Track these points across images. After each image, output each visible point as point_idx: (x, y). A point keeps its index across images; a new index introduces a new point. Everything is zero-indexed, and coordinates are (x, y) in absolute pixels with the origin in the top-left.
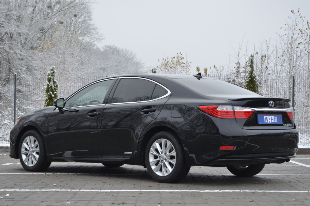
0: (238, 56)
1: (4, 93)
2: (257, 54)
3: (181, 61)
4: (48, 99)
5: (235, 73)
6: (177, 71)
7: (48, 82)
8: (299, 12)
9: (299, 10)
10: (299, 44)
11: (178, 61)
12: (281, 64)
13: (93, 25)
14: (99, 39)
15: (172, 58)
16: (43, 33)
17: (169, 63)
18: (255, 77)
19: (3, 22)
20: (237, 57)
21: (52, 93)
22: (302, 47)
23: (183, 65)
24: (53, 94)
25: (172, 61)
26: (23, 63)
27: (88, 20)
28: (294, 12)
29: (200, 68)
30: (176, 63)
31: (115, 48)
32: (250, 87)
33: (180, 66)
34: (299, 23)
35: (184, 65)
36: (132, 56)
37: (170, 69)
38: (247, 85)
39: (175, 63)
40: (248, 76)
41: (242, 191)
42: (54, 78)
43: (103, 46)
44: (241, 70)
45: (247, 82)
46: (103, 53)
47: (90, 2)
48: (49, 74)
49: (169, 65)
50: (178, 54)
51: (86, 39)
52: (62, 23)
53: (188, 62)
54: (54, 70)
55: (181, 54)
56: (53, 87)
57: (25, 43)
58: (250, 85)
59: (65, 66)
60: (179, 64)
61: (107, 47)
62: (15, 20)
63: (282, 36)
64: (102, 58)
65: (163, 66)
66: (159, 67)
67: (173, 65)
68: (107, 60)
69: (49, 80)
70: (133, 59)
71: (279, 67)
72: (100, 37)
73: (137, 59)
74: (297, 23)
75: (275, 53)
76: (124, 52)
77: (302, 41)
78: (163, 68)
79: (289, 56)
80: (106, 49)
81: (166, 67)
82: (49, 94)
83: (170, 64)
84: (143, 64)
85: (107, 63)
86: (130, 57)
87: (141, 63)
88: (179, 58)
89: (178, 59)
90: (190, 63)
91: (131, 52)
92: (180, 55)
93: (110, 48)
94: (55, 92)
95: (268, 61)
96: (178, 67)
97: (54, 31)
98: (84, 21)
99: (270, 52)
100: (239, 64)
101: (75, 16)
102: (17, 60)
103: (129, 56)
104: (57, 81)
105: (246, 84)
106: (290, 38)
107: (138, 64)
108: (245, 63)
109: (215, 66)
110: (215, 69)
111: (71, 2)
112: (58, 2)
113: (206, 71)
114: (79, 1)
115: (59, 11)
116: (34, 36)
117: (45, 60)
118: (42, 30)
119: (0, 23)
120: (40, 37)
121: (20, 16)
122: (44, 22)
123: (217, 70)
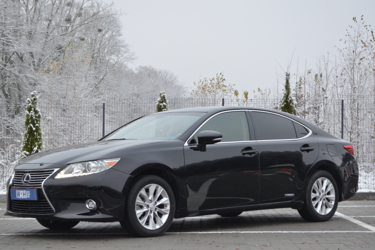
3: (222, 83)
4: (28, 133)
7: (28, 112)
8: (362, 19)
9: (363, 17)
10: (361, 59)
11: (218, 83)
13: (123, 42)
14: (130, 59)
15: (211, 79)
16: (60, 52)
18: (291, 101)
22: (365, 62)
23: (224, 88)
24: (34, 127)
25: (210, 83)
27: (117, 36)
28: (357, 20)
29: (238, 92)
31: (151, 69)
33: (221, 90)
34: (363, 33)
36: (172, 79)
37: (208, 93)
39: (215, 86)
40: (283, 100)
42: (35, 107)
43: (137, 67)
46: (137, 76)
47: (118, 14)
48: (29, 101)
49: (207, 89)
50: (218, 75)
51: (113, 59)
52: (83, 39)
53: (231, 85)
54: (35, 96)
55: (222, 74)
56: (34, 118)
57: (38, 65)
59: (76, 91)
60: (219, 88)
61: (142, 68)
63: (342, 50)
64: (135, 82)
65: (200, 90)
66: (195, 91)
67: (212, 89)
68: (141, 84)
69: (29, 109)
70: (174, 82)
72: (132, 56)
73: (178, 83)
74: (360, 33)
76: (163, 74)
77: (365, 56)
78: (200, 92)
79: (350, 75)
80: (141, 70)
81: (204, 91)
82: (29, 126)
83: (209, 87)
85: (141, 88)
86: (170, 81)
87: (184, 86)
88: (219, 80)
91: (172, 74)
92: (221, 76)
93: (146, 69)
94: (37, 125)
96: (218, 91)
98: (112, 37)
101: (100, 31)
102: (28, 86)
103: (168, 79)
104: (39, 110)
106: (352, 51)
107: (179, 88)
109: (260, 89)
110: (259, 92)
111: (94, 14)
112: (79, 15)
113: (246, 95)
114: (104, 12)
115: (80, 26)
116: (50, 56)
117: (52, 84)
118: (60, 49)
119: (6, 41)
120: (57, 57)
121: (31, 32)
122: (61, 39)
123: (262, 94)
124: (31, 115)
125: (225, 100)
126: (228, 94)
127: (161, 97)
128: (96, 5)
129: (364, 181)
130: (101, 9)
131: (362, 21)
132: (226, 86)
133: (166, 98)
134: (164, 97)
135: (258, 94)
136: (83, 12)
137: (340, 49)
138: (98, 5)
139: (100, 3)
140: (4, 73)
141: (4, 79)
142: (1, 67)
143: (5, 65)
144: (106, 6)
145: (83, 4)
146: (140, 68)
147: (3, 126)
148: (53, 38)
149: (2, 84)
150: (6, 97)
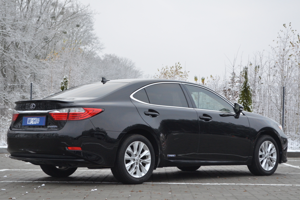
0: (234, 67)
2: (251, 65)
3: (179, 70)
5: (231, 83)
7: (61, 90)
8: (290, 25)
9: (290, 24)
10: (290, 56)
11: (177, 70)
12: (273, 75)
13: (95, 35)
14: (100, 49)
15: (171, 67)
16: (46, 42)
18: (248, 87)
19: (9, 31)
20: (233, 68)
22: (293, 58)
23: (181, 74)
25: (171, 70)
26: (28, 70)
27: (90, 30)
28: (286, 26)
30: (175, 72)
31: (114, 56)
32: (244, 96)
33: (179, 75)
35: (182, 74)
36: (131, 65)
37: (169, 78)
38: (242, 95)
39: (174, 73)
40: (243, 86)
42: (67, 87)
43: (103, 55)
44: (236, 79)
46: (103, 62)
47: (92, 13)
48: (62, 83)
49: (168, 74)
51: (88, 48)
52: (65, 33)
53: (186, 72)
54: (67, 79)
55: (180, 63)
58: (245, 94)
59: (71, 74)
60: (177, 74)
62: (20, 30)
63: (275, 48)
64: (102, 66)
65: (163, 75)
66: (158, 76)
67: (171, 75)
68: (107, 69)
69: (63, 88)
70: (132, 67)
71: (272, 77)
72: (101, 46)
73: (135, 68)
74: (289, 36)
75: (268, 64)
76: (123, 61)
77: (293, 53)
78: (162, 77)
79: (281, 67)
80: (107, 57)
81: (165, 76)
83: (169, 73)
84: (142, 72)
85: (107, 72)
86: (129, 66)
87: (140, 71)
88: (177, 68)
89: (176, 68)
90: (187, 73)
91: (130, 61)
92: (178, 65)
93: (110, 56)
95: (262, 71)
96: (176, 76)
97: (57, 40)
98: (85, 31)
99: (263, 63)
100: (234, 74)
101: (78, 26)
102: (22, 68)
103: (128, 65)
105: (241, 93)
106: (282, 50)
107: (136, 72)
108: (240, 73)
109: (212, 76)
110: (211, 79)
111: (74, 13)
112: (62, 13)
113: (203, 80)
114: (82, 11)
115: (63, 22)
116: (38, 45)
117: (52, 69)
118: (46, 40)
119: (7, 33)
120: (44, 46)
121: (26, 26)
122: (48, 32)
123: (213, 80)
126: (184, 79)
128: (75, 6)
129: (291, 146)
130: (79, 10)
131: (290, 27)
132: (182, 73)
136: (65, 11)
137: (273, 47)
138: (77, 6)
139: (79, 5)
140: (4, 58)
141: (3, 62)
142: (2, 53)
143: (5, 52)
144: (84, 7)
145: (65, 5)
146: (106, 55)
147: (4, 99)
148: (42, 31)
149: (2, 67)
150: (4, 77)
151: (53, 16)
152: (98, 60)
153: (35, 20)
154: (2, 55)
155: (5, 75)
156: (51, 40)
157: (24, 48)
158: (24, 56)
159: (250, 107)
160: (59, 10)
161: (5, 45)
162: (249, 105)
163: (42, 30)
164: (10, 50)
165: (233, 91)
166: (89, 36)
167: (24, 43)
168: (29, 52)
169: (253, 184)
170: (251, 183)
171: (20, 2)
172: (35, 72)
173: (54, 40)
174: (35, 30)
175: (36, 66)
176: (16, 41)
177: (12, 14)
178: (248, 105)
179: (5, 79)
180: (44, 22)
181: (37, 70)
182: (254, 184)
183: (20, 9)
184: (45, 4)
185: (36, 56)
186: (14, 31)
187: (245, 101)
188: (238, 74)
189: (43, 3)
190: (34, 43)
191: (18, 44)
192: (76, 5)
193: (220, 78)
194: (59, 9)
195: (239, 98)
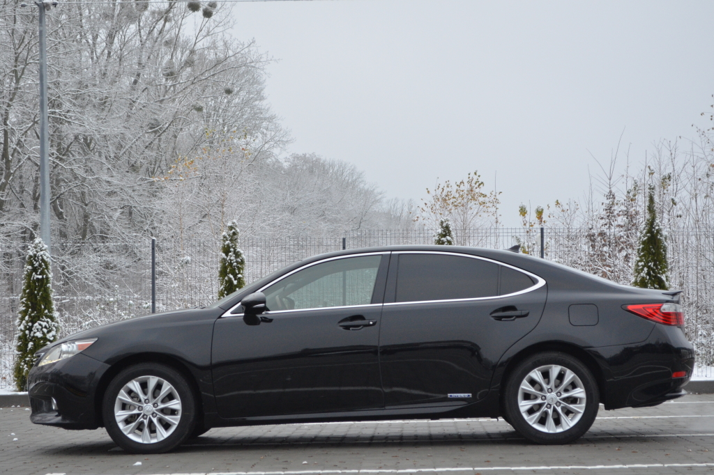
0: (610, 179)
1: (77, 272)
2: (652, 174)
3: (477, 190)
4: (225, 290)
5: (605, 217)
6: (469, 213)
7: (224, 255)
11: (472, 191)
12: (705, 195)
13: (268, 110)
14: (282, 143)
15: (458, 183)
16: (155, 132)
17: (452, 196)
18: (659, 231)
19: (68, 111)
20: (608, 181)
21: (234, 277)
23: (481, 199)
24: (235, 280)
25: (457, 190)
26: (114, 201)
27: (256, 100)
29: (527, 209)
30: (467, 195)
31: (314, 159)
32: (650, 254)
33: (477, 202)
35: (484, 198)
36: (354, 178)
37: (453, 208)
38: (643, 250)
39: (465, 196)
40: (644, 229)
41: (666, 465)
42: (236, 245)
43: (288, 157)
44: (617, 209)
45: (644, 243)
46: (288, 173)
47: (262, 60)
48: (225, 237)
49: (451, 201)
50: (471, 176)
51: (256, 142)
52: (200, 109)
53: (494, 193)
54: (235, 229)
55: (478, 174)
56: (235, 264)
58: (650, 249)
59: (224, 209)
60: (473, 198)
61: (298, 158)
62: (94, 106)
63: (706, 131)
64: (287, 183)
65: (439, 203)
66: (429, 205)
67: (459, 201)
68: (298, 189)
69: (226, 250)
70: (357, 184)
71: (701, 201)
72: (283, 137)
73: (365, 185)
75: (690, 170)
76: (336, 169)
78: (438, 207)
80: (296, 162)
81: (445, 204)
82: (226, 278)
83: (454, 198)
84: (381, 194)
85: (300, 196)
86: (350, 180)
87: (375, 191)
88: (473, 185)
89: (471, 185)
90: (497, 194)
91: (353, 167)
92: (475, 178)
93: (304, 159)
94: (239, 276)
95: (675, 186)
96: (472, 204)
97: (180, 127)
99: (678, 166)
100: (611, 195)
101: (228, 92)
103: (347, 178)
104: (242, 252)
105: (641, 247)
107: (367, 194)
108: (626, 193)
109: (559, 202)
110: (558, 208)
111: (218, 62)
112: (190, 63)
113: (540, 213)
114: (236, 58)
115: (193, 83)
116: (137, 140)
117: (180, 199)
118: (154, 127)
119: (64, 115)
120: (152, 142)
121: (107, 98)
122: (158, 108)
123: (563, 211)
124: (231, 260)
125: (545, 231)
126: (489, 210)
127: (442, 227)
128: (220, 44)
130: (231, 53)
132: (485, 196)
133: (451, 229)
134: (447, 227)
135: (556, 211)
136: (196, 57)
137: (702, 130)
138: (225, 44)
139: (229, 42)
140: (59, 173)
141: (57, 184)
142: (54, 162)
143: (61, 160)
144: (241, 46)
145: (195, 43)
146: (294, 158)
147: (62, 272)
148: (144, 107)
149: (54, 195)
150: (59, 218)
151: (169, 71)
152: (276, 169)
153: (126, 81)
154: (54, 168)
155: (61, 213)
156: (167, 128)
157: (105, 148)
158: (105, 168)
159: (664, 278)
160: (182, 57)
161: (59, 144)
162: (662, 274)
163: (145, 105)
164: (71, 156)
165: (612, 237)
166: (255, 114)
167: (105, 136)
168: (117, 158)
169: (702, 463)
170: (698, 462)
171: (91, 42)
172: (132, 203)
173: (172, 129)
174: (128, 105)
175: (134, 191)
176: (86, 134)
177: (75, 70)
178: (659, 273)
179: (63, 223)
180: (148, 86)
181: (137, 198)
182: (704, 465)
183: (92, 58)
184: (148, 44)
185: (133, 166)
186: (79, 110)
187: (651, 264)
188: (621, 196)
189: (145, 42)
190: (128, 135)
191: (91, 140)
192: (222, 43)
193: (579, 206)
194: (182, 54)
195: (638, 259)
